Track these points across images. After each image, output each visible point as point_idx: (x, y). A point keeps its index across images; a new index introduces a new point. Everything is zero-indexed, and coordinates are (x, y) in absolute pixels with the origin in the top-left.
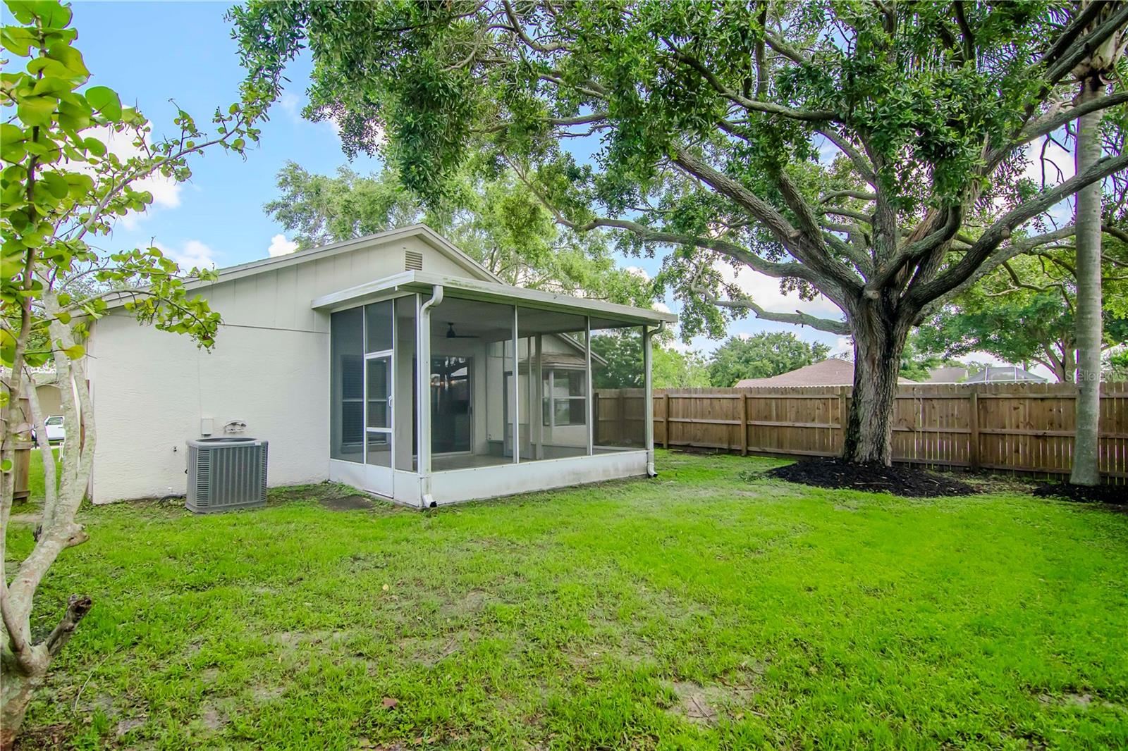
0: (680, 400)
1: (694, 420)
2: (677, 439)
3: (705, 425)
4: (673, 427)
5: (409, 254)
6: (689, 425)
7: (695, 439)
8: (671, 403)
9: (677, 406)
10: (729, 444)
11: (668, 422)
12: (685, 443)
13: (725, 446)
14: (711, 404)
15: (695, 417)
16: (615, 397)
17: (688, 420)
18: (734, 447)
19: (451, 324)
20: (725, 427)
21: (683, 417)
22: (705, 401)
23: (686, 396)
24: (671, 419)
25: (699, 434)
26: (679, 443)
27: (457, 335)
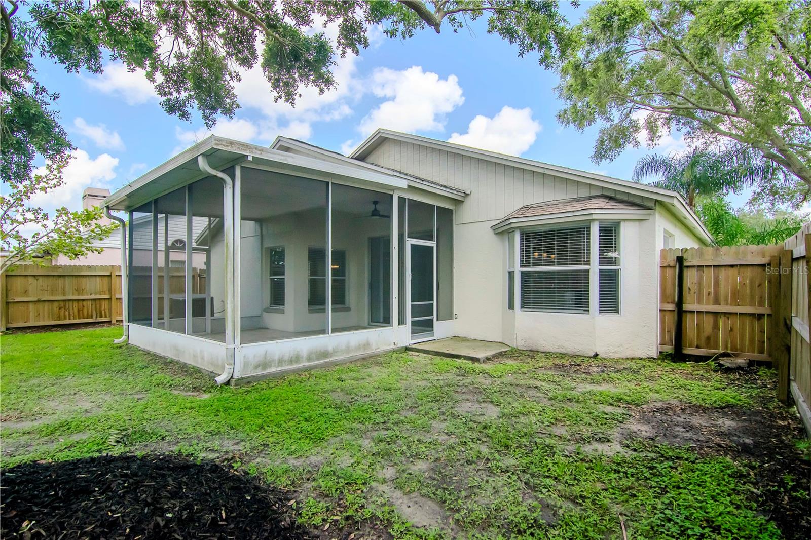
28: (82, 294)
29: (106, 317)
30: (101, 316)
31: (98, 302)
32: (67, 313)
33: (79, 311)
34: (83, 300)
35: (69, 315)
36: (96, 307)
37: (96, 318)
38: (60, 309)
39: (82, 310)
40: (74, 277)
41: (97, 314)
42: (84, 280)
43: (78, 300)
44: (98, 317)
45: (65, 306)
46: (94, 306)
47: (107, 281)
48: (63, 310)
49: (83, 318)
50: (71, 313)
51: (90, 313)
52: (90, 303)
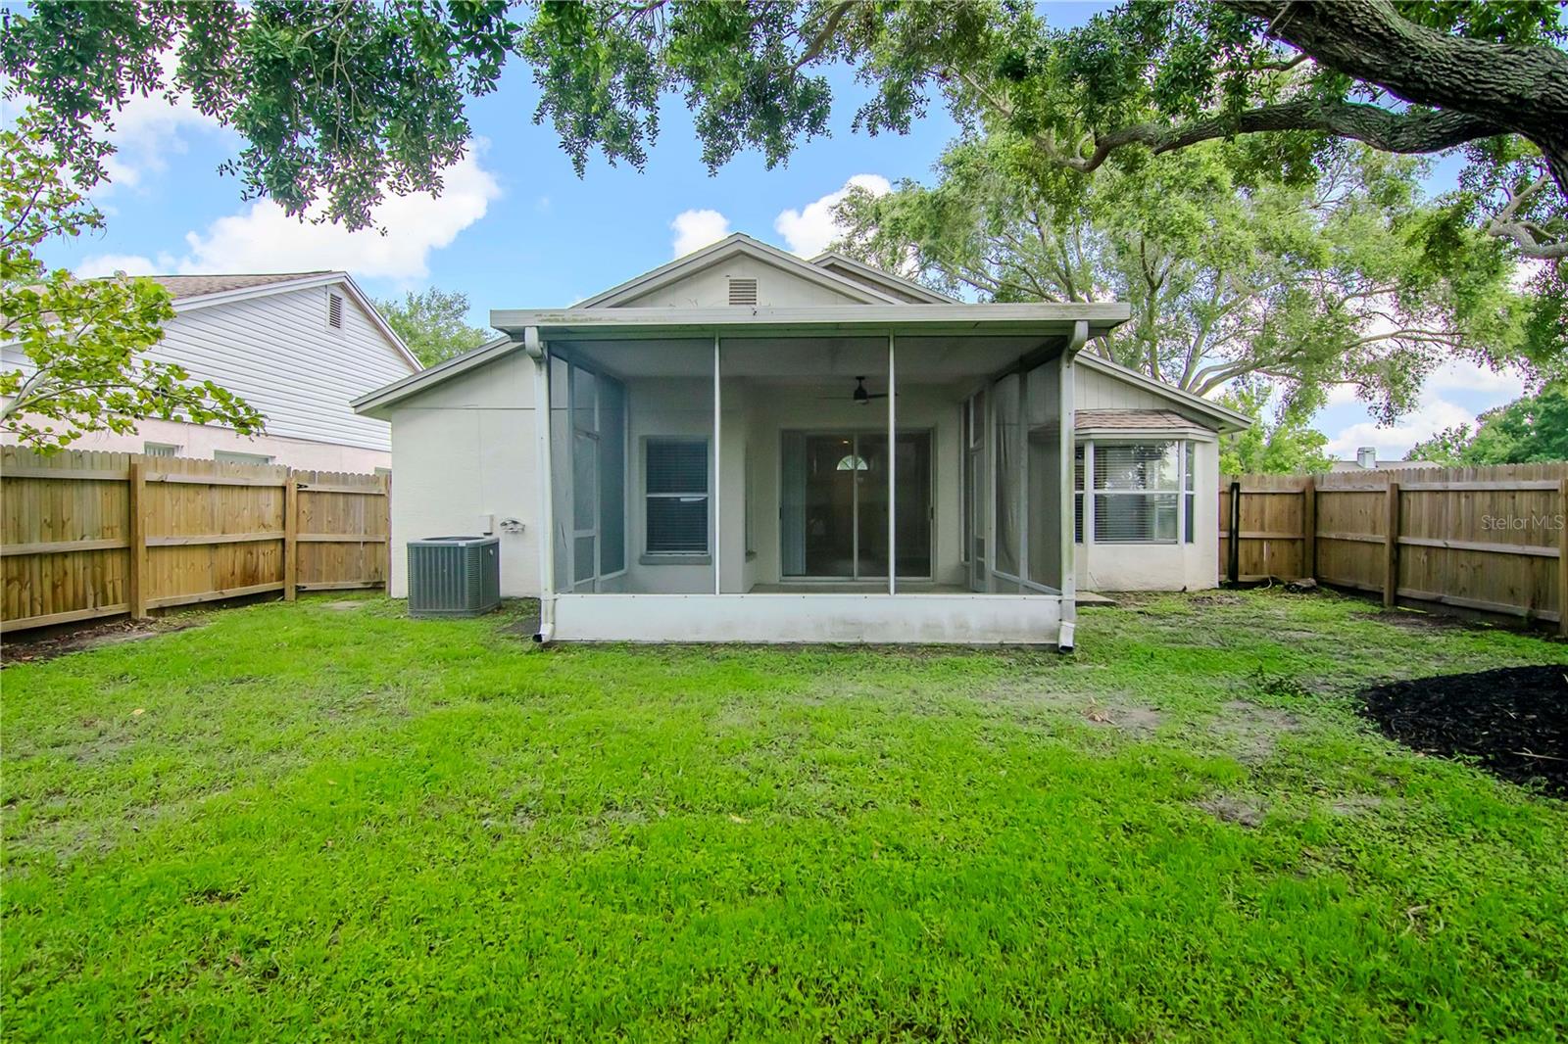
0: (1425, 496)
1: (1452, 544)
2: (1415, 585)
3: (1478, 558)
4: (1409, 558)
5: (734, 284)
6: (1441, 555)
7: (1454, 586)
8: (1405, 503)
9: (1418, 510)
10: (1533, 605)
11: (1397, 548)
12: (1433, 595)
13: (1522, 610)
14: (1492, 506)
15: (1456, 537)
16: (1295, 490)
17: (1439, 543)
18: (1543, 614)
19: (860, 378)
20: (1521, 562)
21: (1430, 536)
22: (1478, 497)
23: (1437, 486)
24: (1403, 539)
25: (1464, 577)
26: (1418, 594)
27: (869, 393)
28: (63, 537)
29: (115, 602)
30: (105, 603)
31: (97, 558)
32: (26, 595)
33: (54, 587)
34: (65, 555)
35: (32, 600)
36: (93, 572)
37: (95, 606)
38: (8, 583)
39: (63, 585)
40: (44, 484)
41: (95, 595)
42: (67, 494)
43: (53, 555)
44: (99, 603)
45: (21, 574)
46: (89, 571)
47: (117, 496)
48: (16, 586)
49: (66, 609)
50: (37, 595)
51: (81, 592)
52: (80, 562)
